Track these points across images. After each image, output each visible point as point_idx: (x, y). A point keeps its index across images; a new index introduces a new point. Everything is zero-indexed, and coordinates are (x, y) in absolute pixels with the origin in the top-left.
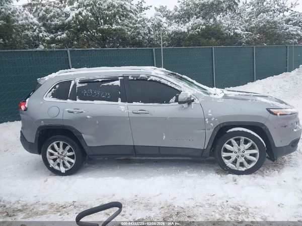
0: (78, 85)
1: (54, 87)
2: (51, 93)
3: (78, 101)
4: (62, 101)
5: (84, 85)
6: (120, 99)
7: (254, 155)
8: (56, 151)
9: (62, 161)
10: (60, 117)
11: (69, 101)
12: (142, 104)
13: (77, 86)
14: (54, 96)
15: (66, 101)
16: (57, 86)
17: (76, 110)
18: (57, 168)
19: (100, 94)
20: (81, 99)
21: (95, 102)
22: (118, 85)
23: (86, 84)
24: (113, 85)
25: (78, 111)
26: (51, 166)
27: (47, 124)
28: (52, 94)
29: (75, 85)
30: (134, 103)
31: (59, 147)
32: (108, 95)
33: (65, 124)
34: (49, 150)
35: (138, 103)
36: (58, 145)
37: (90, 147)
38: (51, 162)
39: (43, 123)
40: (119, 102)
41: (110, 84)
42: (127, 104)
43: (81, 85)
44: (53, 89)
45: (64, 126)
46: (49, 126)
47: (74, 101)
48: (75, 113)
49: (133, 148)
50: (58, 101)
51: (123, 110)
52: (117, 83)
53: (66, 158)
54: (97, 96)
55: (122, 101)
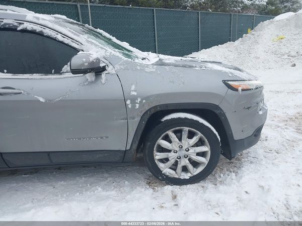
7: (203, 154)
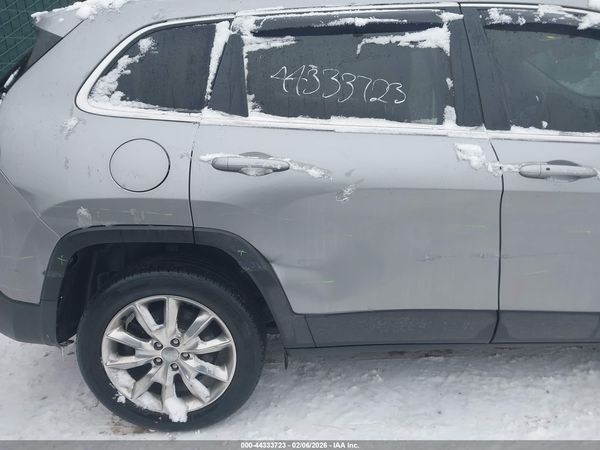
0: (252, 44)
1: (131, 49)
2: (114, 75)
3: (256, 117)
4: (172, 115)
5: (278, 43)
6: (450, 111)
8: (145, 336)
9: (171, 374)
10: (175, 190)
11: (208, 115)
12: (554, 135)
13: (246, 50)
14: (130, 88)
15: (193, 117)
16: (145, 44)
17: (254, 160)
18: (148, 402)
19: (360, 84)
20: (269, 108)
21: (337, 123)
22: (440, 50)
23: (289, 41)
24: (414, 49)
25: (265, 163)
26: (122, 399)
27: (107, 224)
28: (121, 80)
29: (235, 41)
30: (517, 131)
31: (160, 318)
32: (394, 94)
33: (202, 222)
34: (116, 334)
35: (532, 133)
36: (158, 311)
37: (305, 316)
38: (122, 382)
39: (84, 219)
40: (450, 125)
41: (406, 39)
42: (483, 133)
43: (264, 44)
44: (125, 60)
45: (193, 231)
46: (118, 231)
47: (238, 119)
48: (253, 172)
49: (493, 320)
50: (156, 113)
51: (476, 161)
52: (437, 38)
53: (193, 363)
54: (343, 94)
55: (459, 122)
